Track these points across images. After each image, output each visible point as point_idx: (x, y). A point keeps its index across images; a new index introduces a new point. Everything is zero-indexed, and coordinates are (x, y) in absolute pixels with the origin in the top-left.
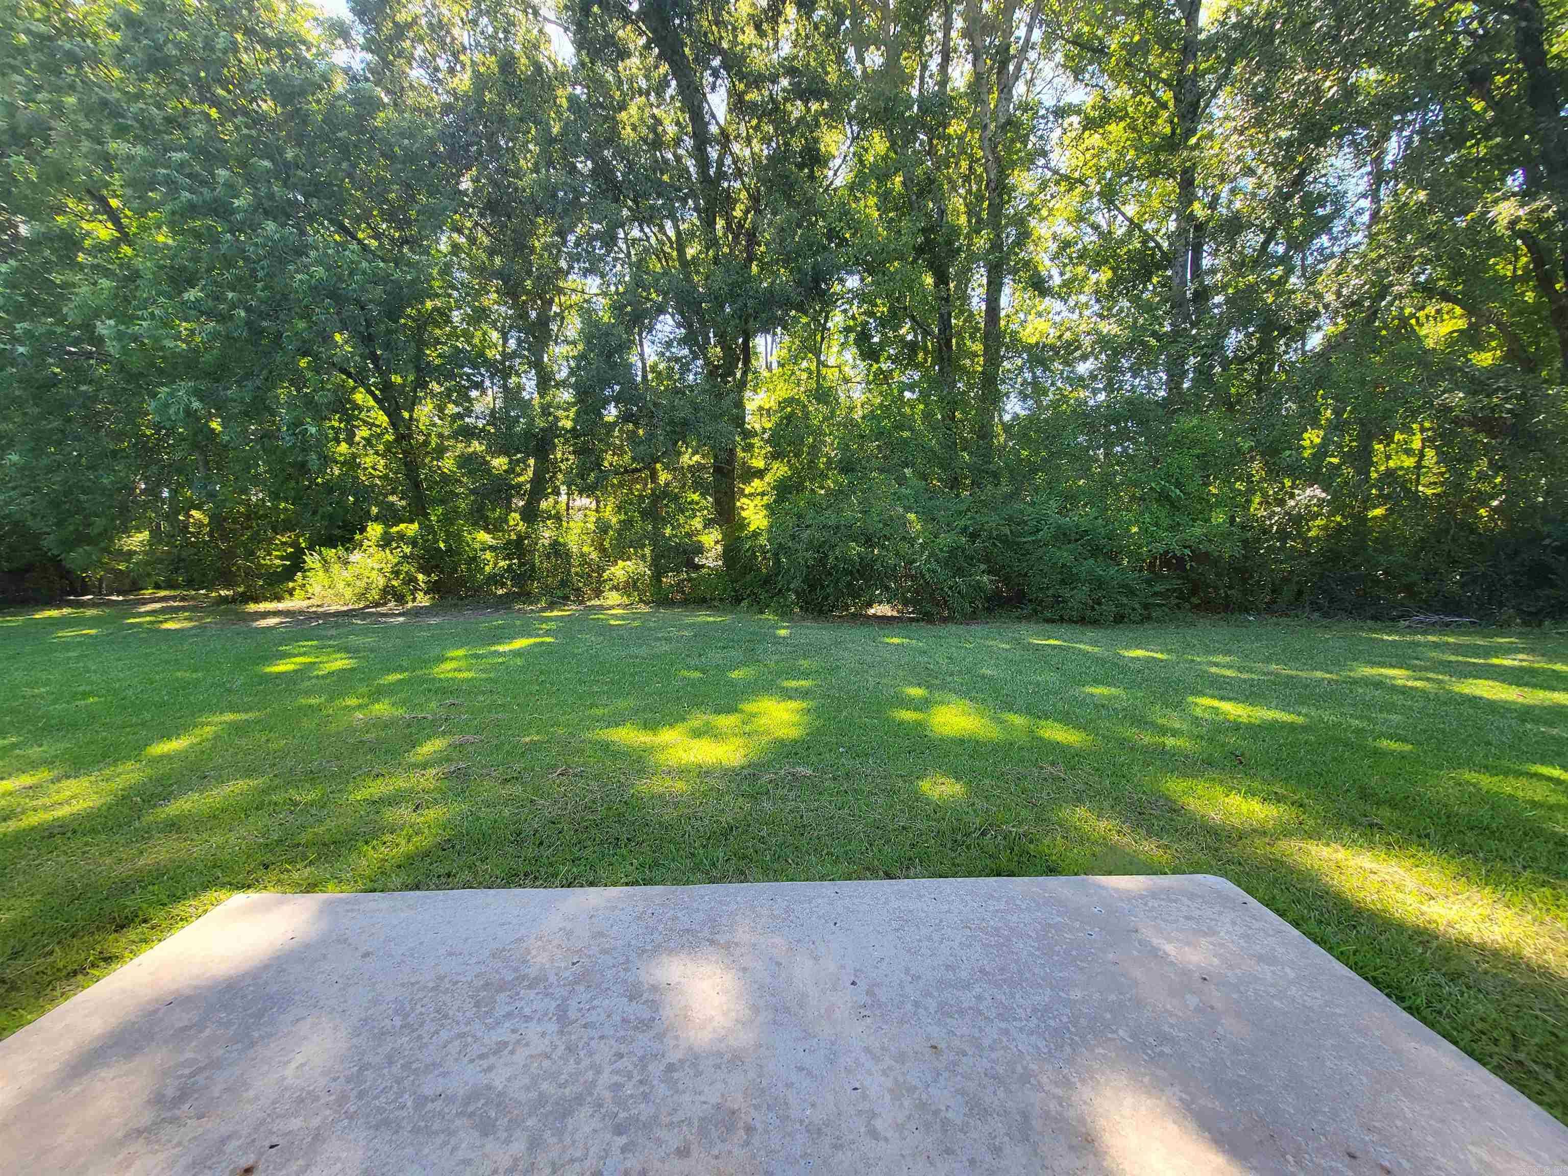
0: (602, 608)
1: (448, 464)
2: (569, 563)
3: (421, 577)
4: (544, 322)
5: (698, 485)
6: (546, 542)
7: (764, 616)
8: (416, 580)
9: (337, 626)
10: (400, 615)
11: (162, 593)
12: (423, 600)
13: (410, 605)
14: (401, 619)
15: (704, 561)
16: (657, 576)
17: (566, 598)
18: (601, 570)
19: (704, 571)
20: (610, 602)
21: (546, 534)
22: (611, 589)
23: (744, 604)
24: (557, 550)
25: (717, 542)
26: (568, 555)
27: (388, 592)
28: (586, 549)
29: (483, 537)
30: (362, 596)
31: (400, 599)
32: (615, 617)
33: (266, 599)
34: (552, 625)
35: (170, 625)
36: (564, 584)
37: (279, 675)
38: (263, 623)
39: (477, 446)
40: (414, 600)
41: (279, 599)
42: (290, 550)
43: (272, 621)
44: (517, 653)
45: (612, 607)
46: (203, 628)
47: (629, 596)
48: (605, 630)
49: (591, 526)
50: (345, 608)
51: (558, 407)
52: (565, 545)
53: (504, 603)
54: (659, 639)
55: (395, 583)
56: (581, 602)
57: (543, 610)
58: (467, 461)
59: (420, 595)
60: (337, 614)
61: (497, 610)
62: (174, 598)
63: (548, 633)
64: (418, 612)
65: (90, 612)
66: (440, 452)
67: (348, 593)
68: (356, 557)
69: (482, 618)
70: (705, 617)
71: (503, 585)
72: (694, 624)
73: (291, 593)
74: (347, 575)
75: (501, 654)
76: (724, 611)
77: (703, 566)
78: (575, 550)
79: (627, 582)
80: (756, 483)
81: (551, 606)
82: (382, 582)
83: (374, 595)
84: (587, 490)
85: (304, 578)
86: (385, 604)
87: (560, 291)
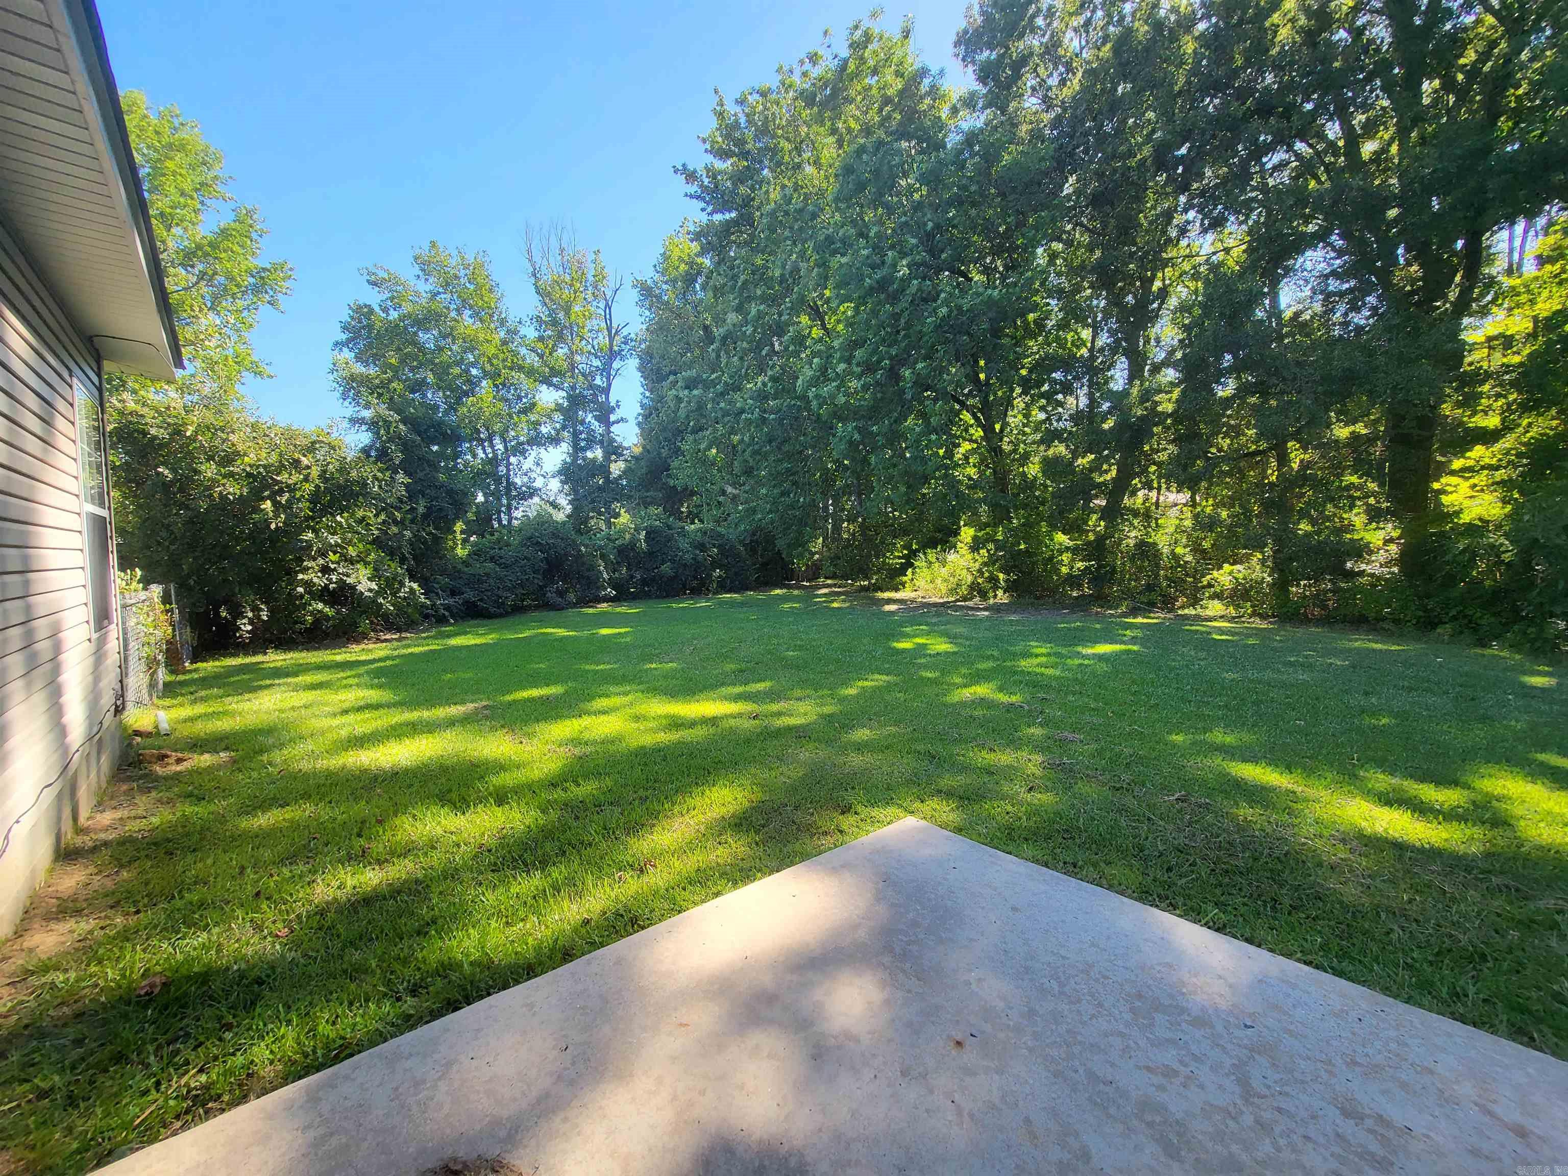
0: (1197, 618)
1: (1033, 469)
2: (1157, 566)
3: (1001, 576)
4: (1142, 304)
5: (1362, 466)
6: (1132, 542)
7: (1488, 652)
8: (997, 580)
9: (938, 615)
10: (985, 609)
11: (829, 582)
12: (1002, 597)
13: (991, 601)
14: (986, 613)
15: (1363, 567)
16: (1281, 585)
17: (1152, 605)
18: (1196, 575)
19: (1364, 580)
20: (1209, 613)
21: (1131, 535)
22: (1211, 598)
23: (1444, 631)
24: (1146, 550)
25: (1391, 540)
26: (1157, 554)
27: (975, 588)
28: (1179, 550)
29: (1061, 538)
30: (953, 591)
31: (983, 595)
32: (1221, 631)
33: (888, 590)
34: (1138, 633)
35: (835, 605)
36: (1150, 588)
37: (904, 651)
38: (888, 608)
39: (1060, 449)
40: (995, 596)
41: (897, 590)
42: (905, 552)
43: (892, 607)
44: (1101, 658)
45: (1210, 619)
46: (851, 607)
47: (1237, 607)
48: (1205, 643)
49: (1188, 523)
50: (941, 601)
51: (1160, 391)
52: (1155, 544)
53: (1081, 605)
54: (1291, 664)
55: (980, 581)
56: (1171, 611)
57: (1125, 615)
58: (1051, 466)
59: (1000, 593)
60: (935, 605)
61: (1073, 612)
62: (835, 585)
63: (1134, 640)
64: (997, 609)
65: (796, 592)
66: (1025, 458)
67: (944, 589)
68: (951, 557)
69: (1059, 619)
70: (1361, 643)
71: (1079, 586)
72: (1350, 650)
73: (903, 584)
74: (944, 571)
75: (1084, 657)
76: (1400, 637)
77: (1362, 573)
78: (1166, 550)
79: (1234, 590)
80: (1478, 451)
81: (1134, 612)
82: (970, 579)
83: (964, 591)
84: (1189, 482)
85: (913, 573)
86: (971, 599)
87: (1165, 263)
